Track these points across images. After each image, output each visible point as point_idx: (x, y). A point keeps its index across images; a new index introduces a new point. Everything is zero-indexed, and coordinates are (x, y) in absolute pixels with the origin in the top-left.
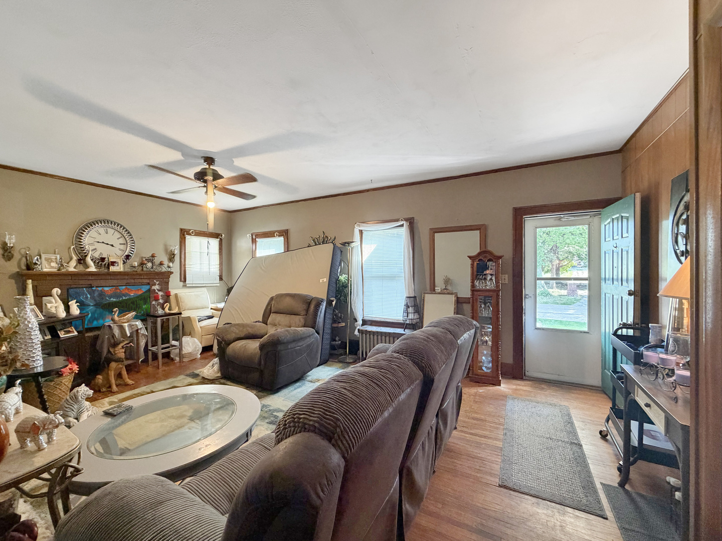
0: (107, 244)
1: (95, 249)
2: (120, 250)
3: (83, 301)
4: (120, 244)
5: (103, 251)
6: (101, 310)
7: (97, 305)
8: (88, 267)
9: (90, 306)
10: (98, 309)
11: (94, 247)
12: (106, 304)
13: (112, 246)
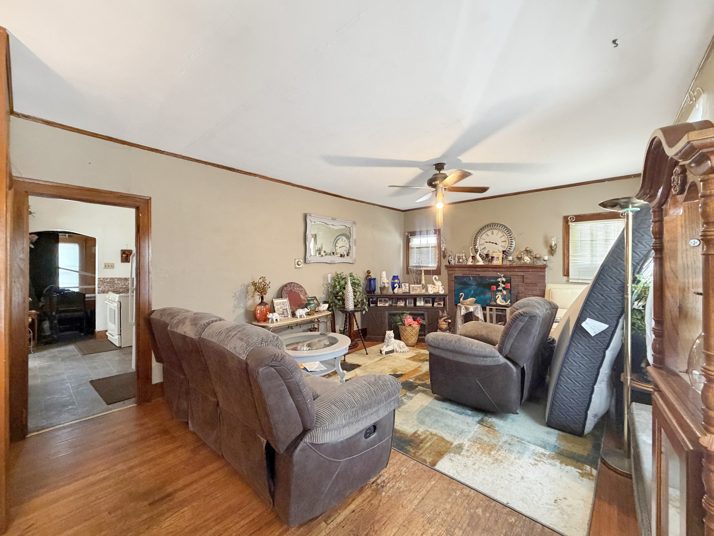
0: (493, 243)
1: (485, 248)
2: (502, 246)
3: (467, 282)
4: (502, 242)
5: (491, 249)
6: (482, 288)
7: (479, 285)
8: (478, 262)
9: (472, 285)
10: (480, 288)
11: (483, 247)
12: (486, 284)
13: (496, 244)
